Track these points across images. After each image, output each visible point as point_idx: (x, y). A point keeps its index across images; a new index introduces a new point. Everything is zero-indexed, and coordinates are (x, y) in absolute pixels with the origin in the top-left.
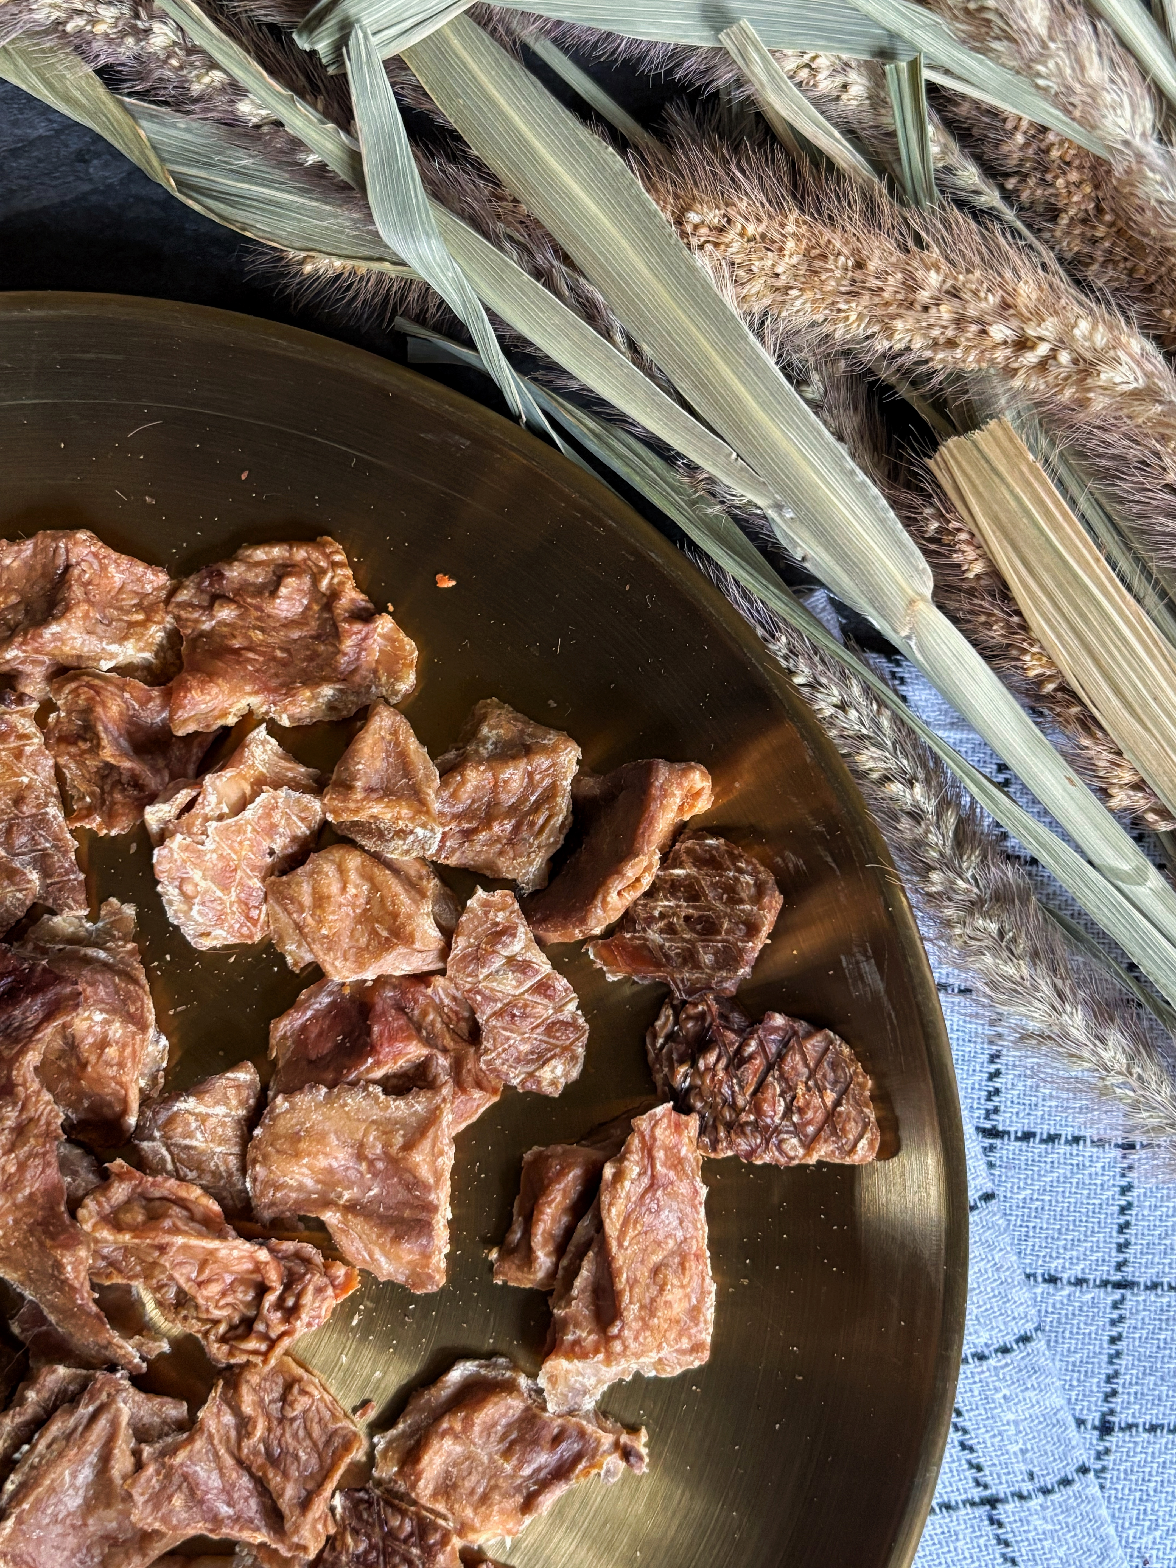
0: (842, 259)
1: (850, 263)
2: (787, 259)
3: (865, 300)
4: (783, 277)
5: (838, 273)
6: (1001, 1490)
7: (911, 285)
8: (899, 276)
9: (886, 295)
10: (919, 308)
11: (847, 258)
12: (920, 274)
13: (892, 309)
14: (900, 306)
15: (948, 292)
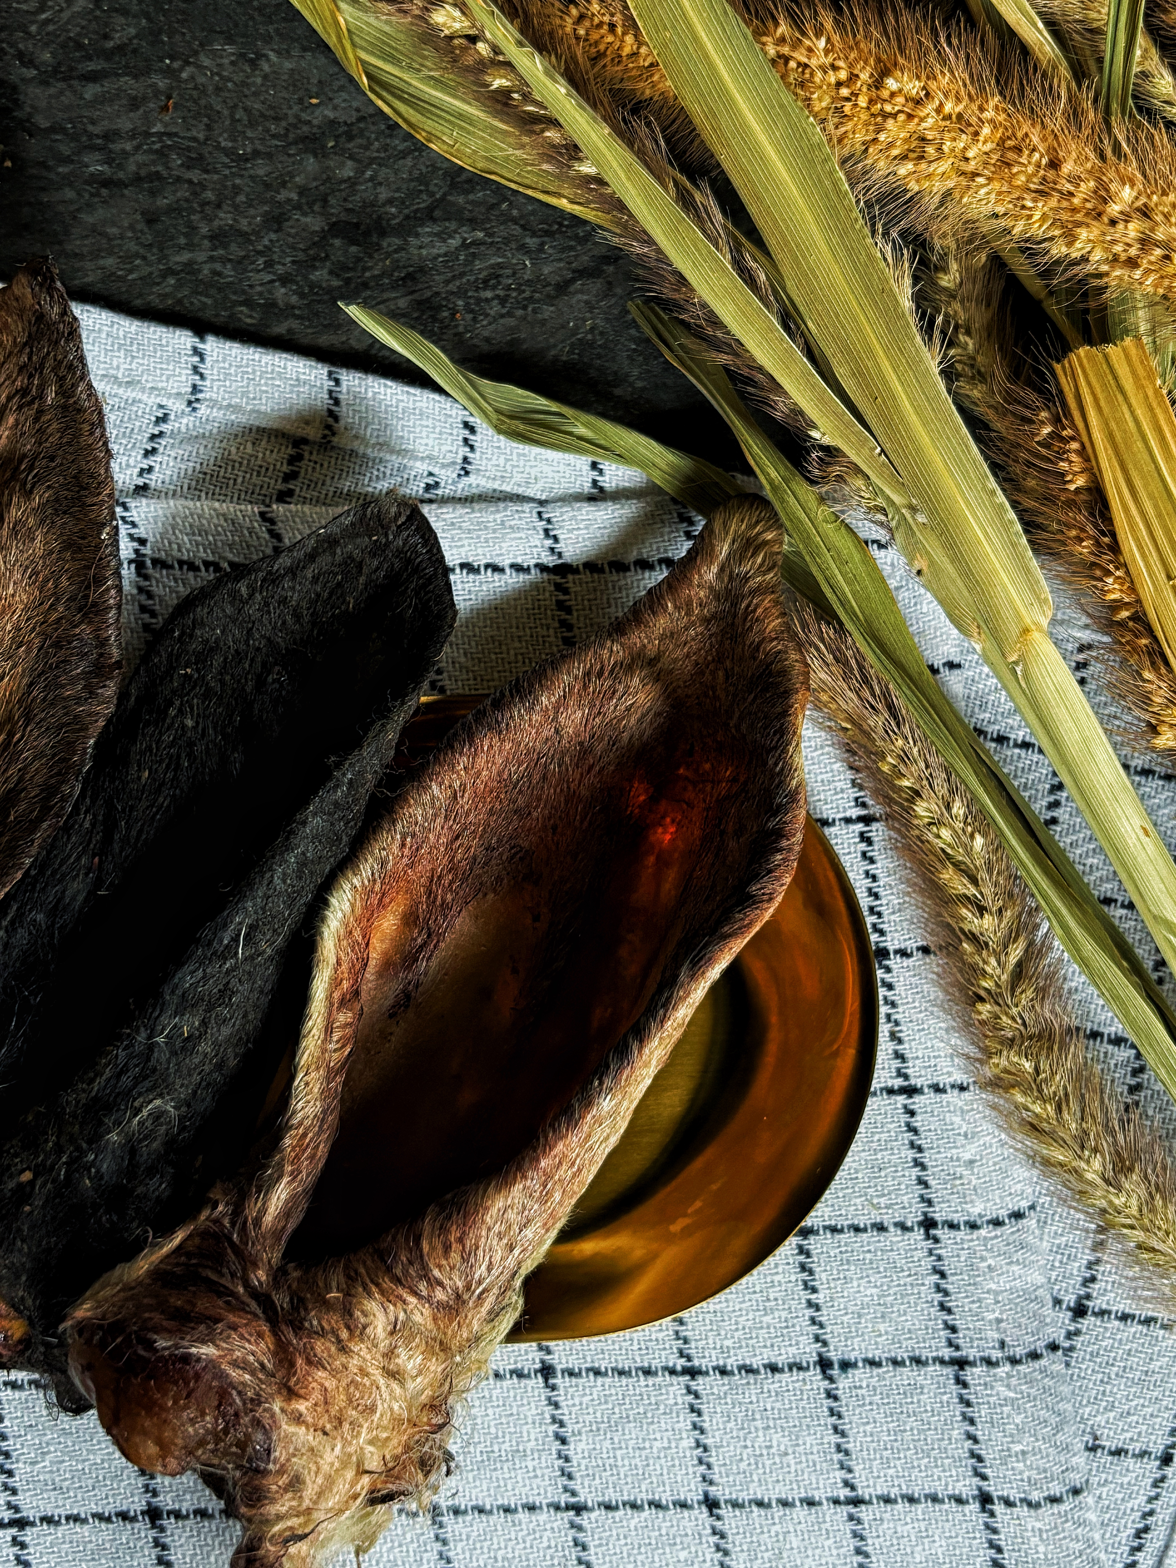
0: (1037, 155)
1: (1044, 161)
2: (980, 144)
3: (1053, 202)
4: (973, 163)
5: (1030, 169)
6: (971, 1353)
7: (1103, 195)
8: (1092, 184)
9: (1076, 201)
10: (1106, 220)
11: (1042, 156)
12: (1113, 187)
13: (1079, 217)
14: (1087, 214)
15: (1138, 209)
